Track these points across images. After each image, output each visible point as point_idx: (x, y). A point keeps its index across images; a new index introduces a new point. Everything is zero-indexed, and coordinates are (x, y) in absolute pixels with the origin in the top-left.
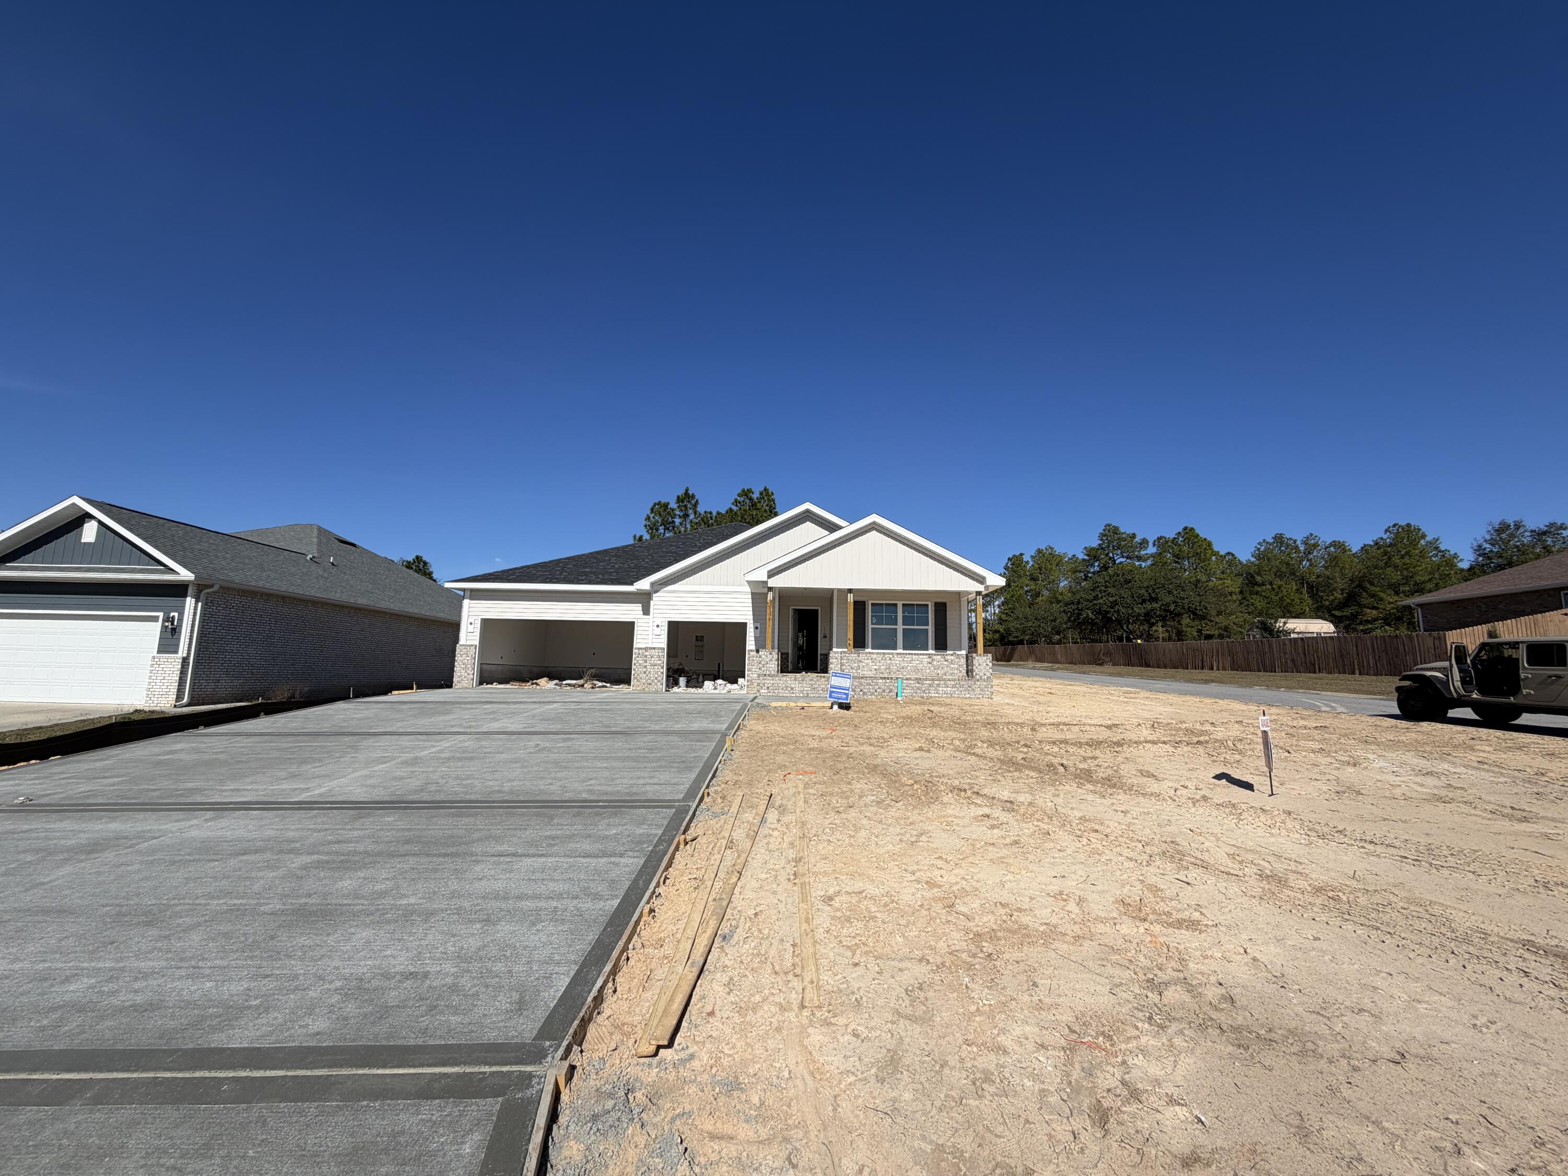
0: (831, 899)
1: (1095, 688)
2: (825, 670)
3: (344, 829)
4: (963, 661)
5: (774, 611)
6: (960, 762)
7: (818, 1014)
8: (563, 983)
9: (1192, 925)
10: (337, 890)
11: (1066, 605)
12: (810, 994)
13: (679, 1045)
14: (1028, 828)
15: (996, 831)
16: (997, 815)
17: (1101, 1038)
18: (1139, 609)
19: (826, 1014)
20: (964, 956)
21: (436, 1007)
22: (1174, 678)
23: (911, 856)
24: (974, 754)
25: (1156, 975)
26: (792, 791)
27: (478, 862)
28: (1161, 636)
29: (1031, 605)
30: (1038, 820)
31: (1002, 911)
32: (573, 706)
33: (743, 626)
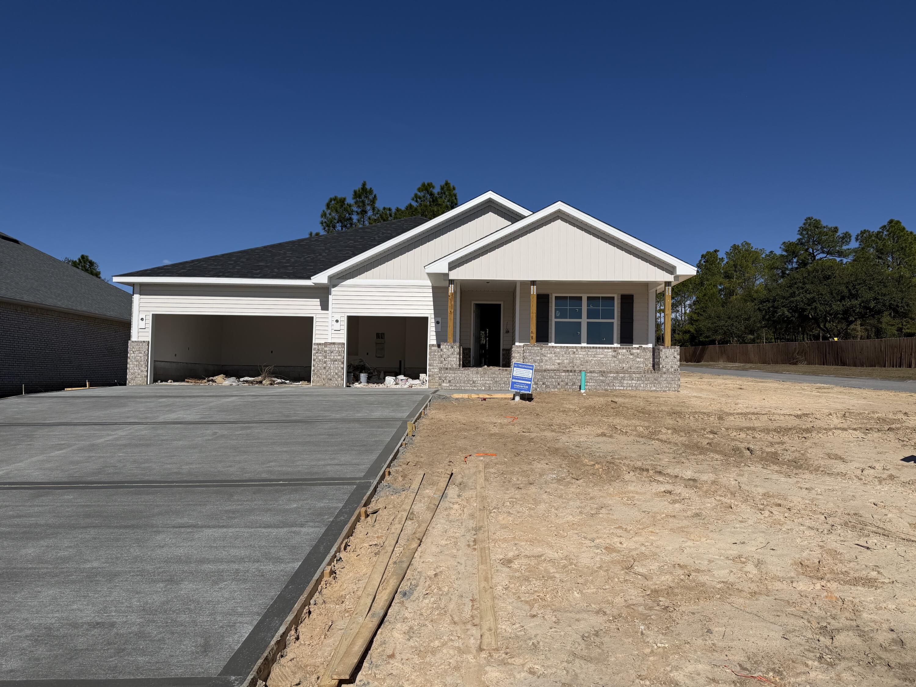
0: (510, 561)
1: (787, 385)
2: (507, 364)
3: (24, 506)
4: (650, 355)
5: (455, 305)
6: (643, 447)
7: (496, 656)
8: (246, 630)
9: (869, 582)
10: (21, 556)
11: (762, 302)
12: (488, 639)
13: (360, 681)
14: (710, 503)
15: (677, 505)
16: (679, 491)
17: (771, 674)
18: (837, 307)
19: (504, 655)
20: (641, 609)
21: (123, 650)
22: (870, 376)
23: (591, 526)
24: (658, 439)
25: (829, 624)
26: (473, 470)
27: (159, 532)
28: (859, 334)
29: (724, 304)
30: (721, 496)
31: (680, 572)
32: (251, 399)
33: (425, 320)
